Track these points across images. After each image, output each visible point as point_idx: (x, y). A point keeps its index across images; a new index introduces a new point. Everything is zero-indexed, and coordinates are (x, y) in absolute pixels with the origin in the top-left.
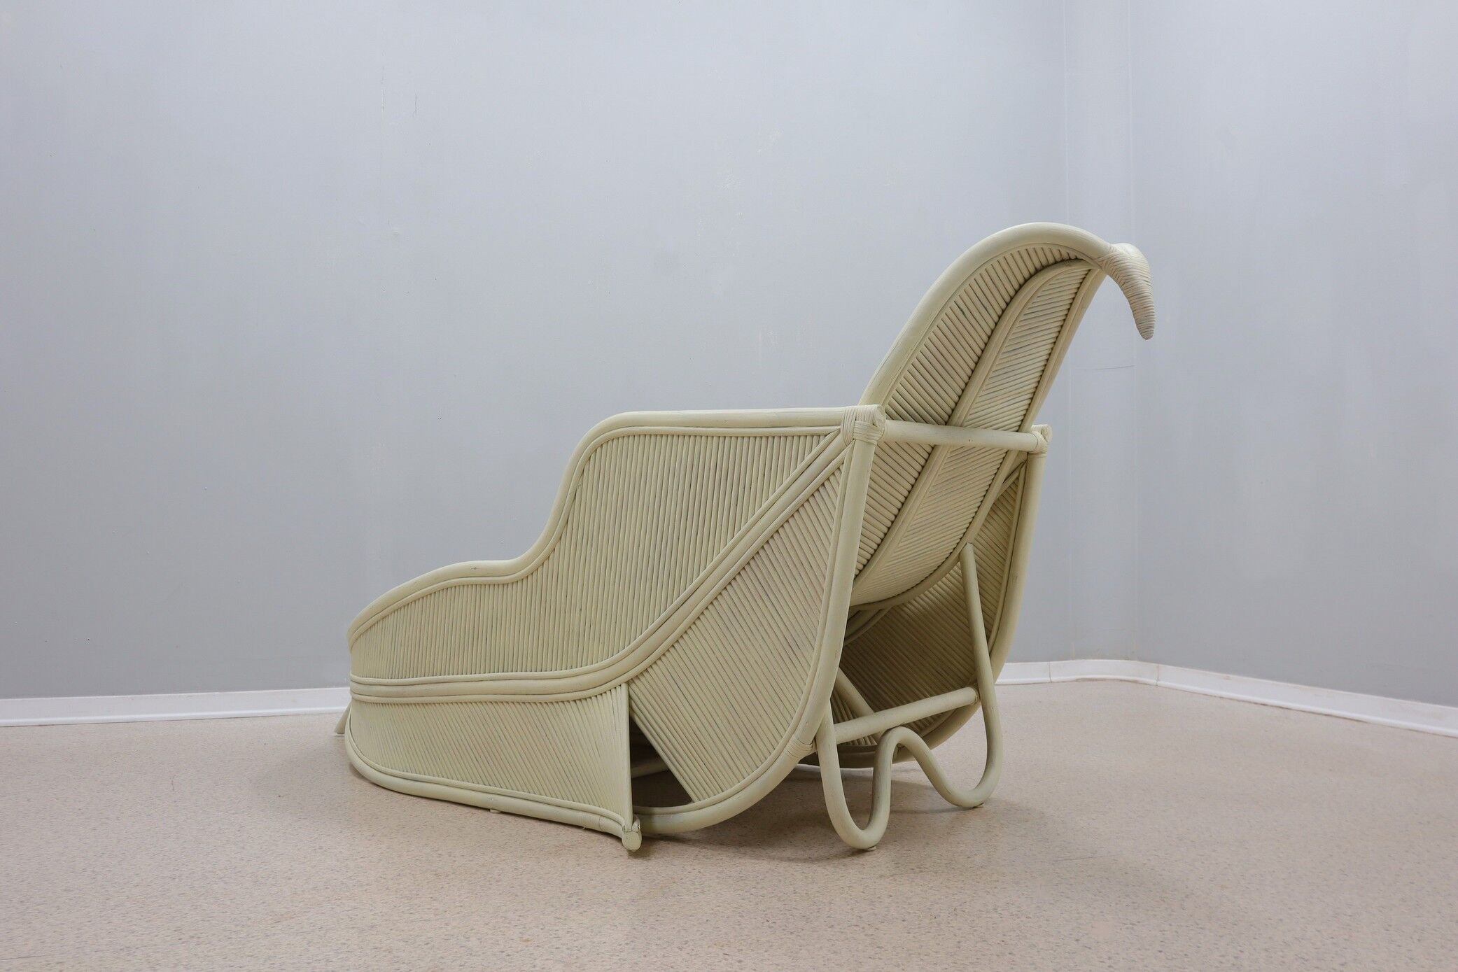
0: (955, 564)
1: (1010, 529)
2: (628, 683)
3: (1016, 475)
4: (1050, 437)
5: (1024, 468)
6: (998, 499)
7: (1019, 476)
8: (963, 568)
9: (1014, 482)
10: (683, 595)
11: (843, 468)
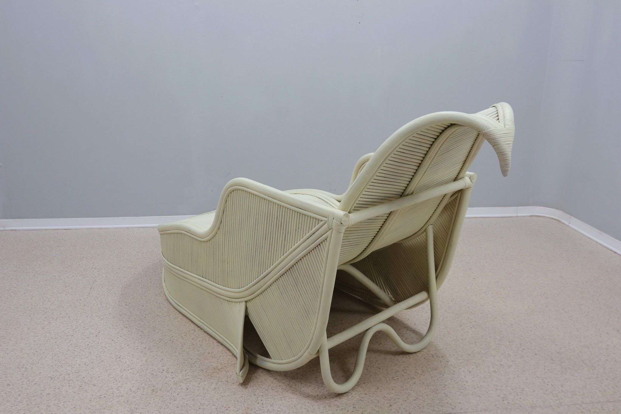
0: (423, 233)
1: (451, 219)
2: (246, 302)
3: (455, 196)
4: (474, 181)
5: (460, 193)
6: (448, 204)
7: (457, 196)
8: (426, 236)
9: (455, 198)
10: (264, 274)
11: (328, 239)
